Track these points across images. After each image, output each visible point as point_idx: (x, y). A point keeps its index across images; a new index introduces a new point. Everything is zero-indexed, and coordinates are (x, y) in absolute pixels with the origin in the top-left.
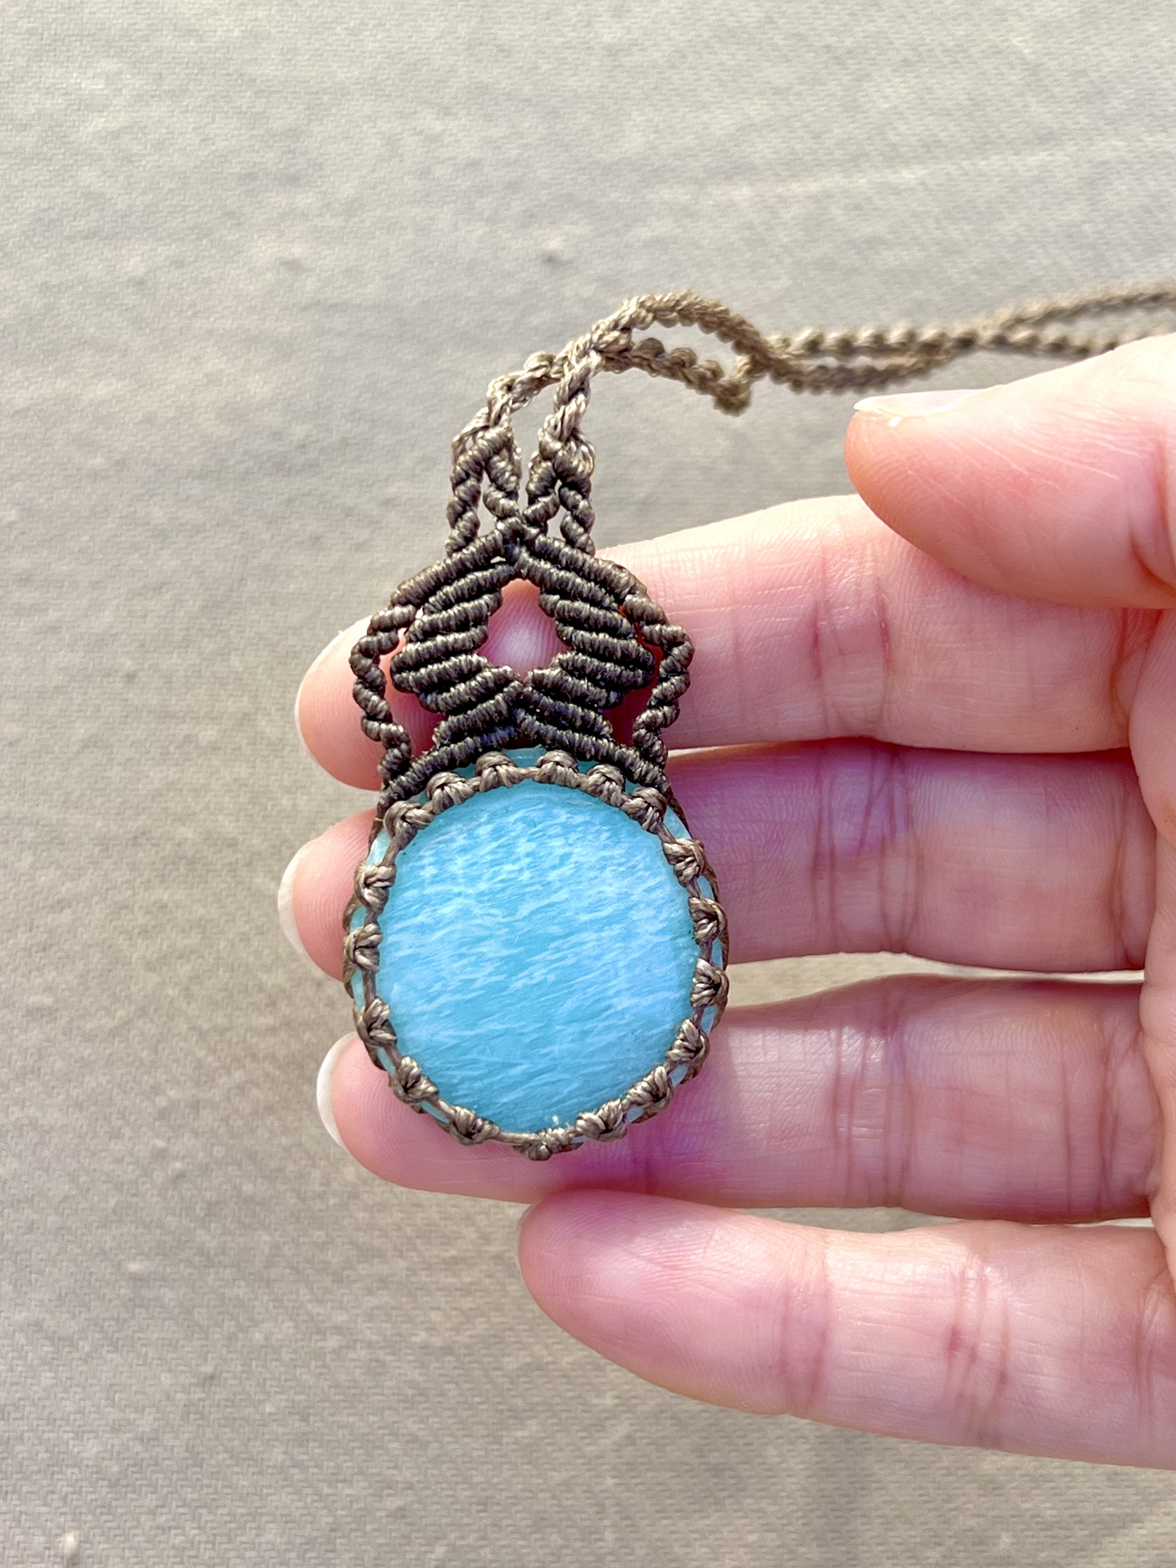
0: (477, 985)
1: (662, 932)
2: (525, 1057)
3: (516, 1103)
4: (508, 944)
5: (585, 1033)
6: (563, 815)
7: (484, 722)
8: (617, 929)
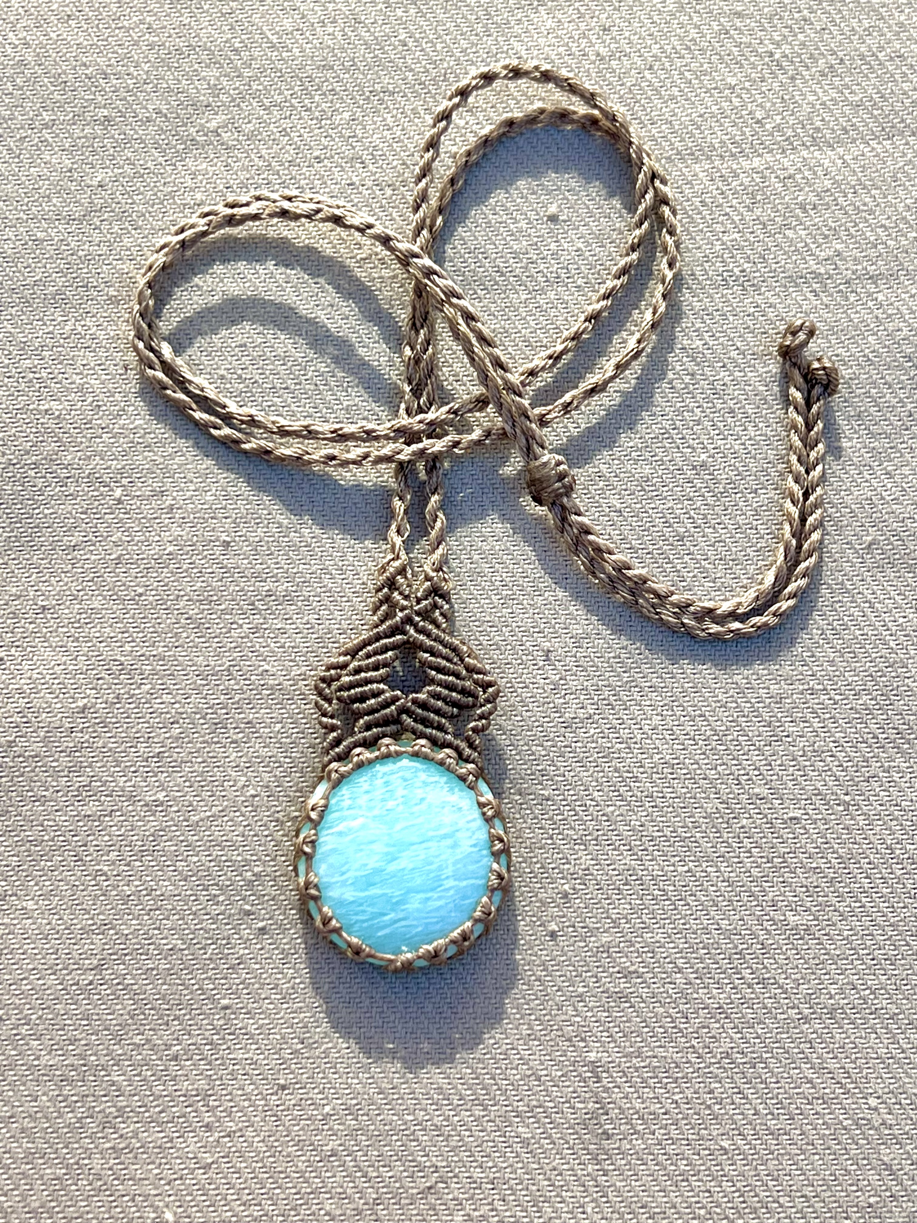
0: (368, 867)
1: (475, 846)
2: (393, 910)
3: (385, 936)
4: (388, 845)
5: (428, 899)
6: (423, 776)
7: (384, 721)
8: (449, 842)
